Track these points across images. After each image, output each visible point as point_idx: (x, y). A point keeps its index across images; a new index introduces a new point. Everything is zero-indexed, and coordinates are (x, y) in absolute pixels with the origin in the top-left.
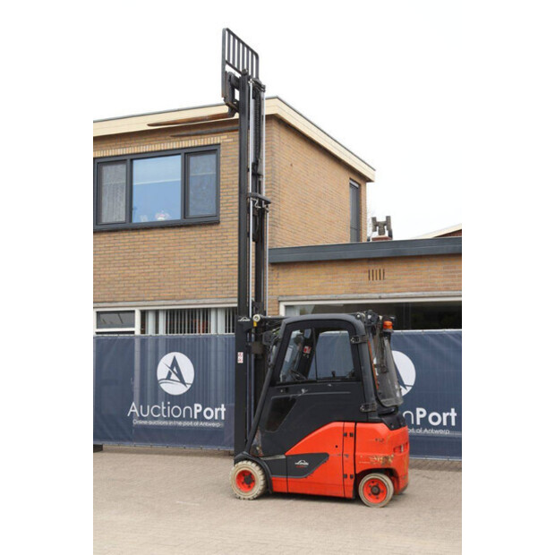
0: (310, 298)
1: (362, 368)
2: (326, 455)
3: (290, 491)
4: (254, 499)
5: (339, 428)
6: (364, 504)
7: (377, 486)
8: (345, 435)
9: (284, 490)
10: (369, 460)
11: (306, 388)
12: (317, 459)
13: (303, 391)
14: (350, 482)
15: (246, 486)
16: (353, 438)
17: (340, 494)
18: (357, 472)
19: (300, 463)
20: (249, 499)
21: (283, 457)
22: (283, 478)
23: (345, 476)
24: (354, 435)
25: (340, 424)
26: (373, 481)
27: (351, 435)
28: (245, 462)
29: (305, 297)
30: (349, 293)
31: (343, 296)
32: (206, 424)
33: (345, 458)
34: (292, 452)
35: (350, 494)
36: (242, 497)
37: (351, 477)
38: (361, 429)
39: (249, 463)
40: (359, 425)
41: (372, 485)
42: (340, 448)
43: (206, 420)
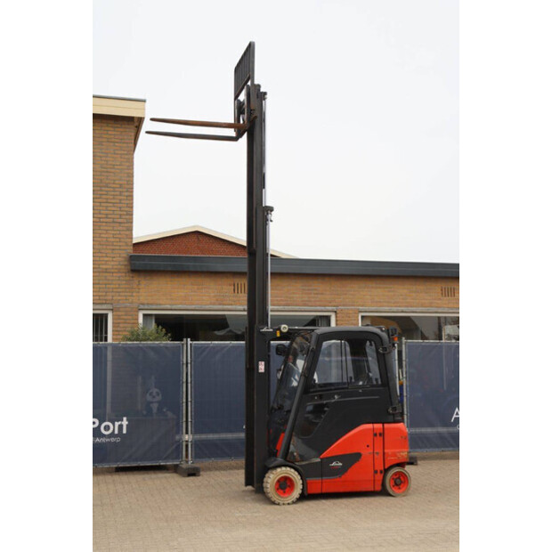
0: (174, 307)
1: (389, 375)
2: (358, 456)
3: (324, 491)
4: (293, 503)
5: (369, 429)
6: (390, 495)
7: (399, 478)
8: (375, 435)
9: (318, 491)
10: (396, 456)
11: (338, 394)
12: (351, 459)
13: (336, 397)
14: (379, 477)
15: (282, 491)
16: (382, 438)
17: (371, 488)
18: (386, 467)
19: (334, 464)
20: (289, 504)
21: (319, 460)
22: (318, 479)
23: (376, 472)
24: (382, 435)
25: (370, 426)
26: (396, 474)
27: (380, 435)
28: (284, 468)
29: (169, 307)
30: (214, 304)
31: (207, 307)
32: (103, 440)
33: (376, 455)
34: (326, 454)
35: (378, 488)
36: (281, 503)
37: (381, 472)
38: (388, 429)
39: (288, 469)
40: (386, 425)
41: (395, 477)
42: (371, 447)
43: (104, 436)
